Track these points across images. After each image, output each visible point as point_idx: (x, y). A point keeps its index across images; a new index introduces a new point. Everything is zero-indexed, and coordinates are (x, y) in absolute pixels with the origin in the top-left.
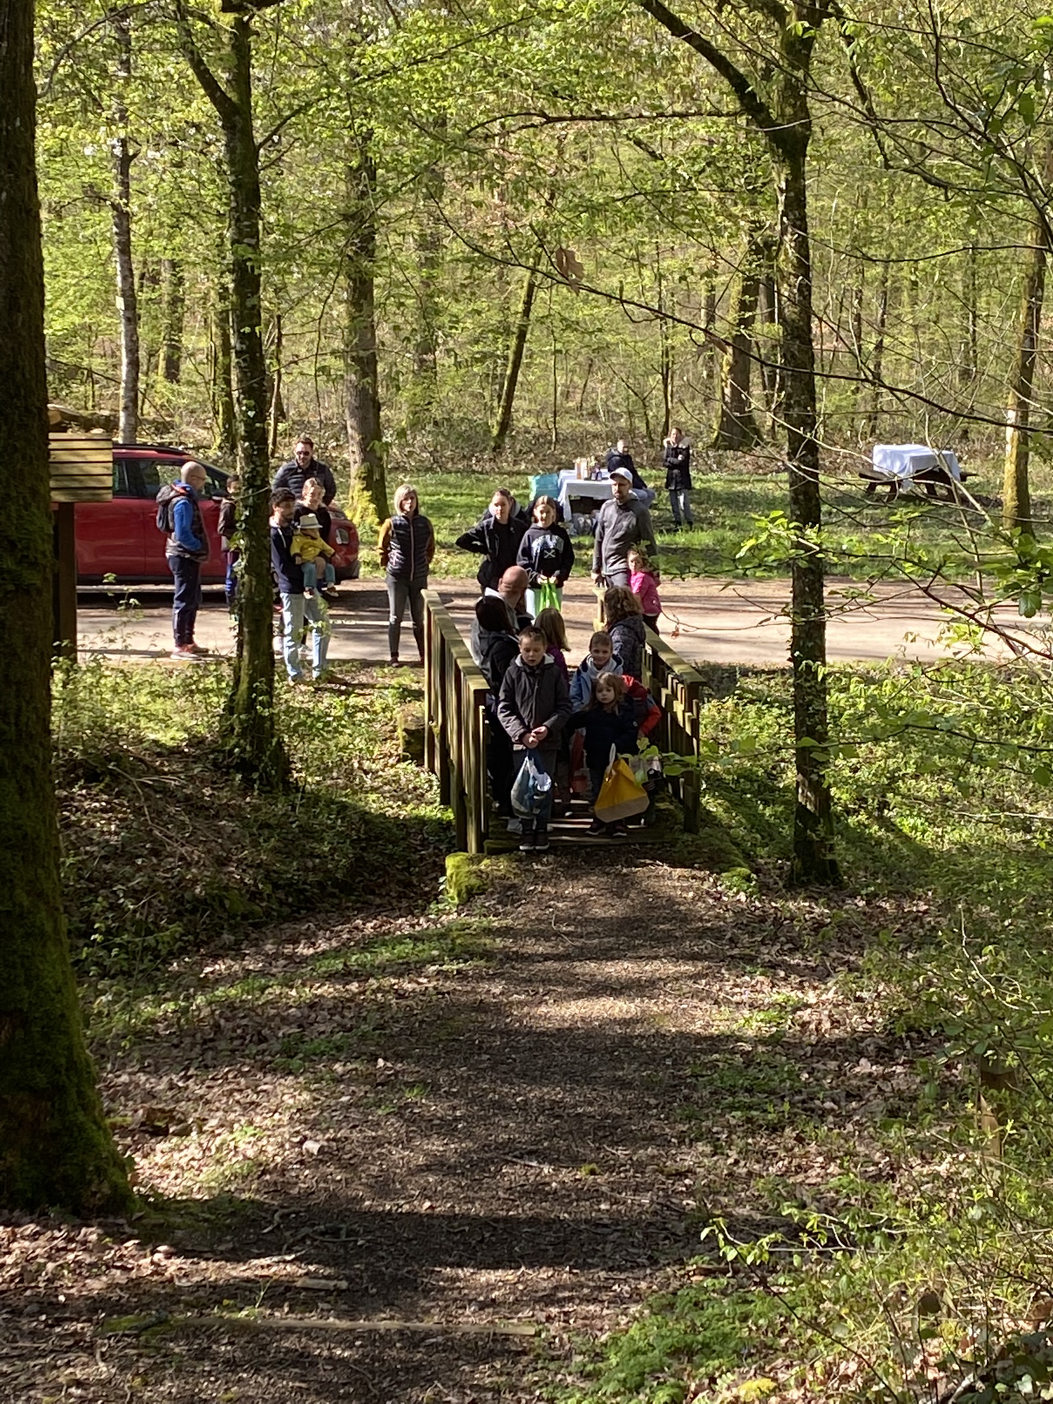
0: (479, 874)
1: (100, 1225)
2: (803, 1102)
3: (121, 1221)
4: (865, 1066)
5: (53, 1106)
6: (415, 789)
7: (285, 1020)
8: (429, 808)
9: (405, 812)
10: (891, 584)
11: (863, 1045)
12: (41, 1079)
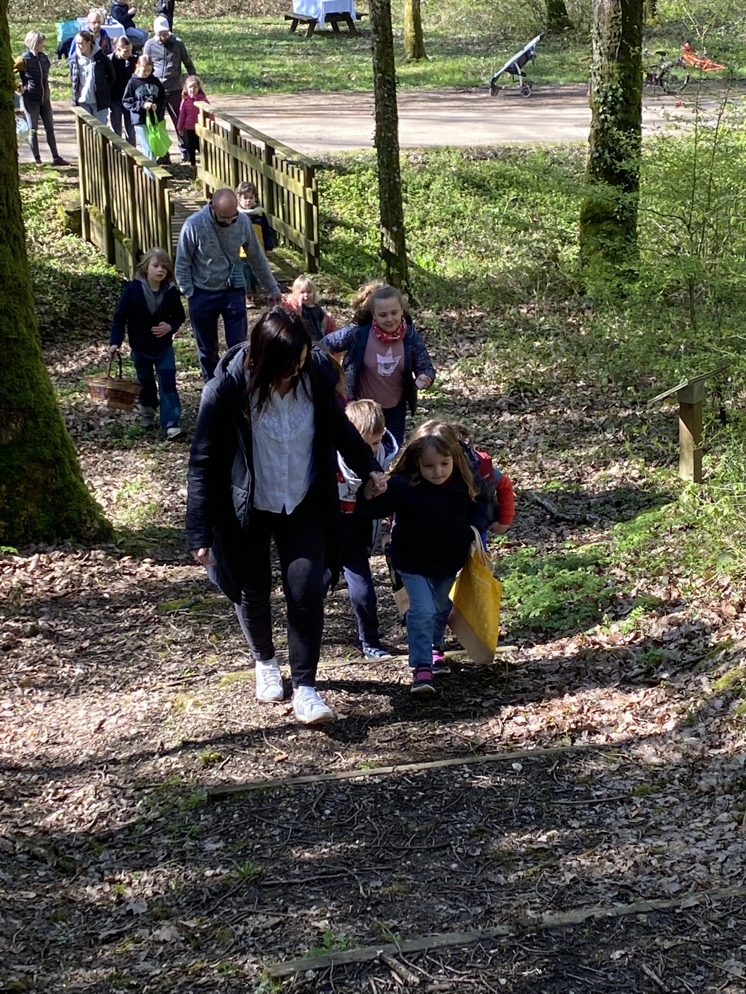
1: (103, 549)
2: (483, 441)
3: (112, 545)
4: (506, 417)
5: (56, 471)
6: (80, 254)
7: (101, 415)
8: (95, 267)
9: (81, 270)
10: (351, 95)
11: (498, 403)
12: (47, 454)
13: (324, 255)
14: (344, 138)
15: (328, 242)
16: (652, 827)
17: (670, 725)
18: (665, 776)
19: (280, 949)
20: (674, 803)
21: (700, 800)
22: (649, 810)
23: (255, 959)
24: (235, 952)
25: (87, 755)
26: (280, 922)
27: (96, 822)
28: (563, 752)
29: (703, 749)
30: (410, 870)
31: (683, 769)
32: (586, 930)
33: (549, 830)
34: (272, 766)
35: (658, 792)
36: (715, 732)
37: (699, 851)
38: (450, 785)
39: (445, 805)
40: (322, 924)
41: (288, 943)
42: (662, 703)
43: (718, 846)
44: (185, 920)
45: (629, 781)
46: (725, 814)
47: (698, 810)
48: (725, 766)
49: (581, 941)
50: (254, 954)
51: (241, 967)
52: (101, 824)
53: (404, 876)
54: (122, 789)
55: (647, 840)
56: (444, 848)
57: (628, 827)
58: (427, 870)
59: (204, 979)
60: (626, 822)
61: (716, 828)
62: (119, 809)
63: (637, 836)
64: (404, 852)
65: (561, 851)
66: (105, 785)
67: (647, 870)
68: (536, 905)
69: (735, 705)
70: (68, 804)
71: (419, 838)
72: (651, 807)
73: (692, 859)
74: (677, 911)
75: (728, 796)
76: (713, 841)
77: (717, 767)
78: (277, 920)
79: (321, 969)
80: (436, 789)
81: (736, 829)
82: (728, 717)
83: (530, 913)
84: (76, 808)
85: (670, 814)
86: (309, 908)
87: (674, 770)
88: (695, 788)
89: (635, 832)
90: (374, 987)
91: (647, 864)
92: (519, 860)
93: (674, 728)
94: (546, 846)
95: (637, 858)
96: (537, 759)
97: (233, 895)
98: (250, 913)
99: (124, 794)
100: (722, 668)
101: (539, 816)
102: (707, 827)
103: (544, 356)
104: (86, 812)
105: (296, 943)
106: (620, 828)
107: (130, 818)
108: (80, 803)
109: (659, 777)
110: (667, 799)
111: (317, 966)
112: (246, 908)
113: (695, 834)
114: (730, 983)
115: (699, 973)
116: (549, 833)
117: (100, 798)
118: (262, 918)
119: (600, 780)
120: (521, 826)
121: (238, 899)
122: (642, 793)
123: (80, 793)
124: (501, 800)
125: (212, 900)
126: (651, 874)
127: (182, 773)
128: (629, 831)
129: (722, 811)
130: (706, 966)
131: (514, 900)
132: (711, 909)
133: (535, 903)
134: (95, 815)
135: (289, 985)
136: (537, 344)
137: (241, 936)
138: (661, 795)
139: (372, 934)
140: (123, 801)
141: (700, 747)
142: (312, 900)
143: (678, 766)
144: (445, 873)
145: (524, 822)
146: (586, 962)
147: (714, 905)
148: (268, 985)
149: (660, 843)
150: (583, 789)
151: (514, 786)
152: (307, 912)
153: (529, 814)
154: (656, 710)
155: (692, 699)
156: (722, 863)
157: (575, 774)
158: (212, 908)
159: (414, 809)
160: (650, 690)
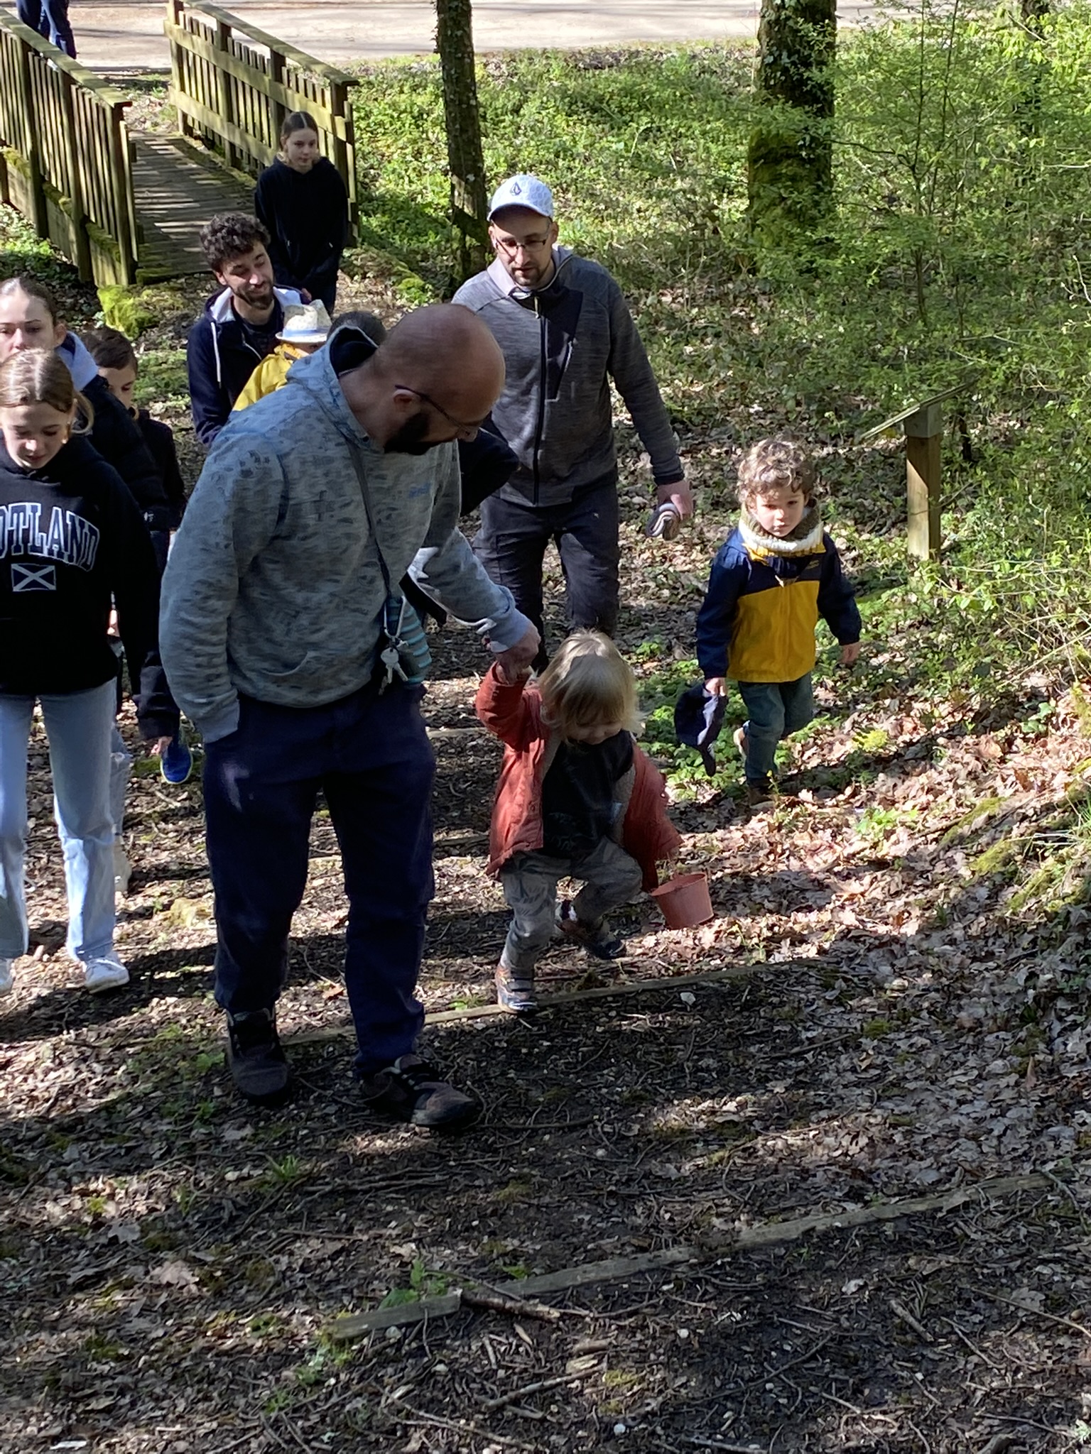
0: (146, 306)
8: (18, 243)
13: (364, 219)
14: (389, 40)
15: (370, 199)
16: (893, 1084)
17: (910, 928)
18: (907, 1005)
19: (344, 1291)
20: (923, 1047)
21: (961, 1040)
22: (887, 1059)
23: (307, 1308)
24: (277, 1298)
25: (39, 997)
26: (343, 1249)
27: (56, 1100)
28: (755, 974)
29: (962, 962)
30: (534, 1162)
31: (933, 994)
32: (804, 1250)
33: (739, 1094)
34: (319, 1006)
35: (898, 1030)
36: (978, 937)
37: (963, 1119)
38: (588, 1029)
39: (584, 1060)
40: (407, 1250)
41: (355, 1282)
42: (897, 894)
43: (993, 1111)
44: (197, 1250)
45: (854, 1015)
46: (1000, 1062)
47: (958, 1057)
48: (996, 988)
49: (798, 1268)
50: (306, 1300)
51: (287, 1322)
52: (64, 1104)
53: (526, 1170)
54: (94, 1047)
55: (886, 1104)
56: (584, 1126)
57: (857, 1085)
58: (561, 1161)
59: (229, 1343)
60: (851, 1077)
61: (988, 1084)
62: (90, 1079)
63: (871, 1098)
64: (525, 1135)
65: (758, 1125)
66: (68, 1043)
67: (889, 1152)
68: (726, 1209)
69: (1008, 894)
70: (12, 1074)
71: (547, 1111)
72: (890, 1053)
73: (954, 1132)
74: (940, 1215)
75: (1002, 1034)
76: (984, 1103)
77: (985, 989)
78: (339, 1245)
79: (409, 1325)
80: (568, 1035)
81: (1017, 1084)
82: (998, 914)
83: (716, 1221)
84: (25, 1080)
85: (918, 1063)
86: (385, 1225)
87: (921, 996)
88: (953, 1023)
89: (867, 1093)
90: (490, 1349)
91: (889, 1141)
92: (696, 1141)
93: (918, 932)
94: (735, 1118)
95: (874, 1131)
96: (716, 985)
97: (270, 1209)
98: (297, 1237)
99: (97, 1056)
100: (984, 840)
101: (722, 1072)
102: (975, 1082)
103: (699, 368)
104: (40, 1085)
105: (368, 1280)
106: (845, 1086)
107: (107, 1093)
108: (31, 1072)
109: (899, 1007)
110: (913, 1041)
111: (403, 1321)
112: (290, 1229)
113: (957, 1094)
114: (1023, 1325)
115: (976, 1311)
116: (738, 1099)
117: (61, 1064)
118: (315, 1243)
119: (812, 1016)
120: (697, 1089)
121: (278, 1215)
122: (876, 1033)
123: (31, 1057)
124: (667, 1050)
125: (237, 1217)
126: (894, 1156)
127: (184, 1021)
128: (859, 1091)
129: (995, 1057)
130: (986, 1300)
131: (692, 1202)
132: (989, 1212)
133: (723, 1205)
134: (54, 1091)
135: (361, 1350)
136: (689, 349)
137: (284, 1273)
138: (903, 1035)
139: (481, 1262)
140: (97, 1067)
141: (957, 960)
142: (388, 1214)
143: (927, 990)
144: (587, 1163)
145: (702, 1082)
146: (806, 1299)
147: (993, 1205)
148: (330, 1351)
149: (905, 1108)
150: (787, 1029)
151: (685, 1028)
152: (383, 1231)
153: (708, 1070)
154: (889, 905)
155: (942, 886)
156: (999, 1137)
157: (774, 1006)
158: (239, 1230)
159: (538, 1067)
160: (879, 874)
